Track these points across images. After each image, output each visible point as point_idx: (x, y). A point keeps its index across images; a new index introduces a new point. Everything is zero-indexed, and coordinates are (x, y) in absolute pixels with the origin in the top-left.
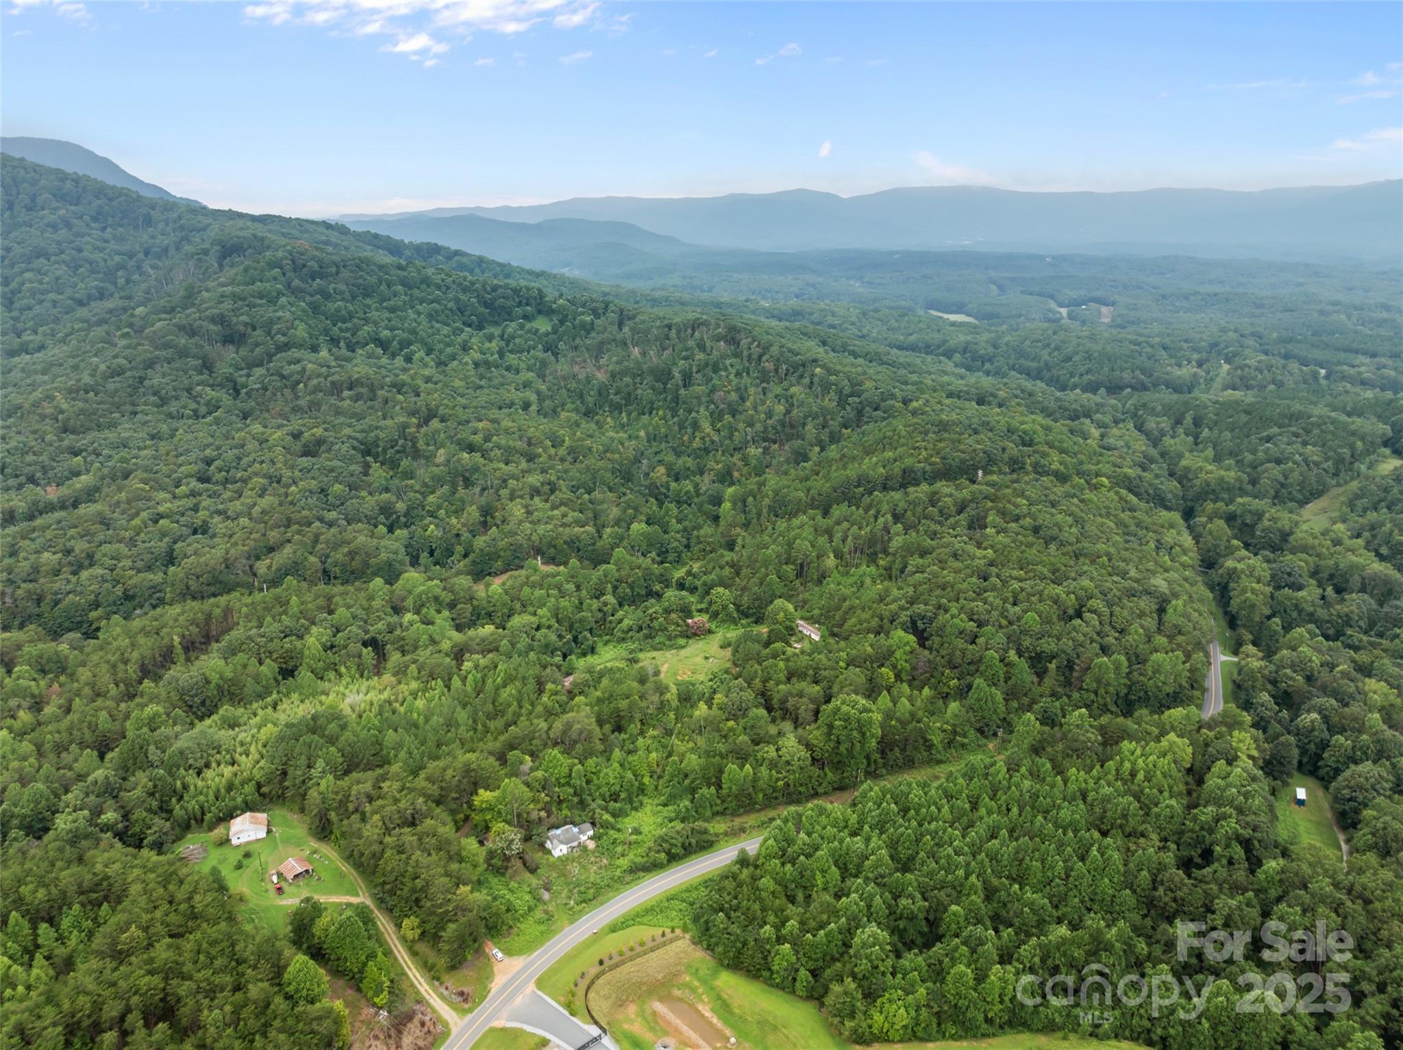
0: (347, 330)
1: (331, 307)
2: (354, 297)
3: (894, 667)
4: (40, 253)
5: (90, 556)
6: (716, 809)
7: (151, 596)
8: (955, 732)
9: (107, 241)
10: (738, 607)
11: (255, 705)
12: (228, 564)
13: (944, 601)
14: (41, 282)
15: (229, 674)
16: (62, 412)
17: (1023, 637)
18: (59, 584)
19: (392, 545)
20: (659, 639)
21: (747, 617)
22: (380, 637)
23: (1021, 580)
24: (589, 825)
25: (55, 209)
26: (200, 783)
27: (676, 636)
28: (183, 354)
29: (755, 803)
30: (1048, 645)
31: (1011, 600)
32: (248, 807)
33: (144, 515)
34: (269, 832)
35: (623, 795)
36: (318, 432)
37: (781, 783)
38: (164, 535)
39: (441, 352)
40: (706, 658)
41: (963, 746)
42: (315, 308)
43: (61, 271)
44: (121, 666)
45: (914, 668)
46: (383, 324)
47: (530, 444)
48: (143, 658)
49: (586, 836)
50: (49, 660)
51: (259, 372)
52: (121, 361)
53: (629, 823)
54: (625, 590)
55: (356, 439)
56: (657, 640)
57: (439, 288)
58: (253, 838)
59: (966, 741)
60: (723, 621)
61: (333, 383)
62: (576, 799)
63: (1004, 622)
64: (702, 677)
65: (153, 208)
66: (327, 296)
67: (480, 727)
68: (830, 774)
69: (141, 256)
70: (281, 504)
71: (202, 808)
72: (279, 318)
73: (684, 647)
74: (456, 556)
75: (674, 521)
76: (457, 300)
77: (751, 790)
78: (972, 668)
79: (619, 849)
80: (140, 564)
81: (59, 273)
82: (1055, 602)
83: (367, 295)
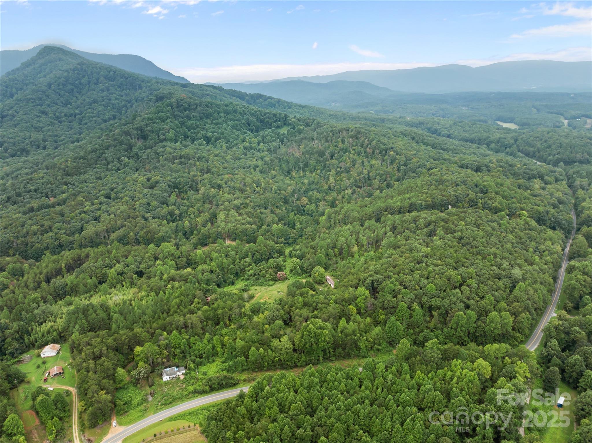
0: (195, 133)
1: (189, 123)
2: (201, 118)
3: (357, 305)
4: (95, 101)
5: (50, 228)
6: (244, 367)
7: (69, 246)
8: (374, 343)
9: (122, 96)
10: (301, 268)
11: (82, 296)
12: (97, 234)
13: (391, 274)
14: (93, 113)
15: (75, 282)
16: (67, 167)
17: (424, 296)
18: (35, 239)
19: (166, 228)
20: (262, 280)
21: (307, 273)
22: (143, 270)
23: (436, 265)
24: (183, 368)
25: (105, 83)
26: (38, 329)
27: (269, 280)
28: (121, 143)
29: (264, 367)
30: (436, 302)
31: (426, 276)
32: (54, 341)
33: (77, 211)
34: (58, 353)
35: (204, 356)
36: (157, 178)
37: (277, 359)
38: (82, 220)
39: (232, 142)
40: (279, 292)
41: (379, 350)
42: (182, 124)
43: (101, 108)
44: (38, 275)
45: (366, 307)
46: (210, 131)
47: (245, 185)
48: (47, 272)
49: (181, 373)
50: (17, 270)
51: (149, 151)
52: (97, 146)
53: (204, 369)
54: (258, 255)
55: (171, 182)
56: (260, 281)
57: (241, 114)
58: (50, 355)
59: (380, 347)
60: (294, 274)
61: (173, 156)
62: (181, 355)
63: (417, 287)
64: (271, 301)
65: (143, 82)
66: (189, 118)
67: (156, 316)
68: (304, 357)
69: (134, 101)
70: (129, 209)
71: (36, 339)
72: (163, 128)
73: (272, 285)
74: (194, 236)
75: (298, 223)
76: (248, 119)
77: (261, 360)
78: (393, 310)
79: (192, 381)
80: (68, 232)
81: (100, 109)
82: (449, 280)
83: (208, 118)
